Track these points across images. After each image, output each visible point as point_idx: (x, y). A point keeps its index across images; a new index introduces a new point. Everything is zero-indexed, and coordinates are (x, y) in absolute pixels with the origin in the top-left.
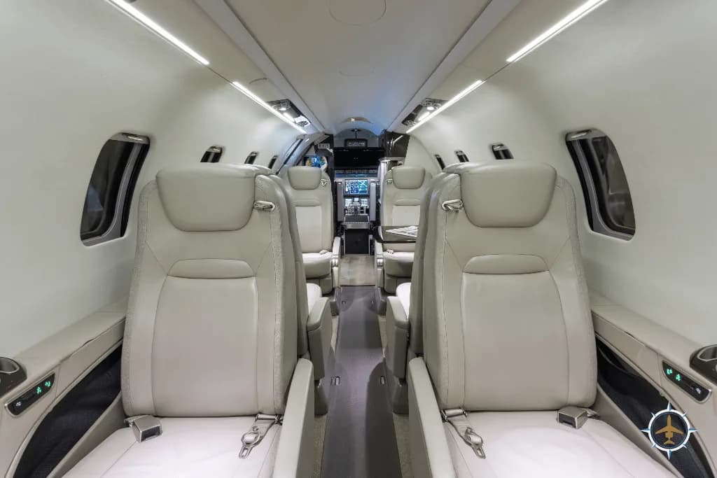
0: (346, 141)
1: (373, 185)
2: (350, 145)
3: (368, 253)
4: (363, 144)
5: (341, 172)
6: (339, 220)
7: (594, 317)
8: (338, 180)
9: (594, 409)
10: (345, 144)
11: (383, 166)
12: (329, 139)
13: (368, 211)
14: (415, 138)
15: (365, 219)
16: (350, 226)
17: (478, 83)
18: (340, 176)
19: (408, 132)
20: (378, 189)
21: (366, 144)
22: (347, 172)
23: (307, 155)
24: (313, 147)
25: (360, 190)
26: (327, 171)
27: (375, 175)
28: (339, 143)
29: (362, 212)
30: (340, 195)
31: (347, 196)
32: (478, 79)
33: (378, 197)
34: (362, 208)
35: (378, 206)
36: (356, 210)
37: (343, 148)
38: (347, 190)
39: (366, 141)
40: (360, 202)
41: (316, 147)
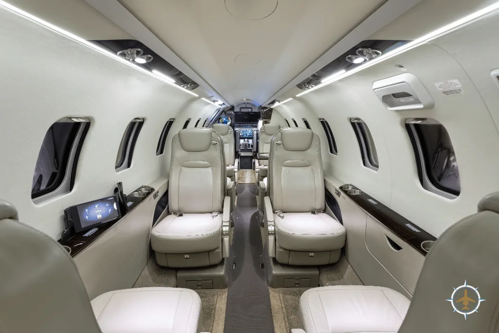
0: (241, 108)
1: (255, 132)
2: (243, 110)
3: (252, 168)
4: (250, 110)
5: (238, 125)
6: (237, 150)
7: (325, 181)
8: (236, 129)
9: (325, 211)
10: (241, 110)
11: (260, 123)
12: (232, 108)
13: (252, 146)
14: (276, 110)
15: (250, 151)
16: (242, 154)
17: (291, 99)
18: (238, 127)
19: (272, 107)
20: (257, 134)
21: (252, 110)
22: (241, 125)
23: (221, 117)
25: (248, 135)
26: (231, 125)
27: (256, 127)
28: (237, 110)
29: (249, 147)
30: (238, 137)
31: (241, 138)
32: (291, 97)
33: (258, 138)
34: (249, 145)
35: (257, 143)
36: (246, 145)
37: (238, 112)
38: (241, 135)
39: (252, 108)
40: (248, 141)
41: (225, 113)
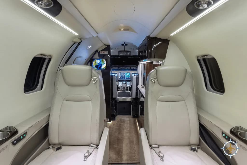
0: (119, 52)
2: (121, 54)
3: (130, 115)
4: (128, 54)
10: (119, 53)
12: (107, 48)
13: (131, 89)
15: (128, 95)
16: (120, 99)
21: (130, 54)
22: (120, 68)
23: (93, 58)
24: (97, 53)
25: (126, 77)
27: (136, 70)
28: (113, 52)
29: (127, 90)
34: (127, 88)
36: (124, 89)
38: (120, 77)
39: (130, 52)
40: (126, 84)
41: (99, 53)
